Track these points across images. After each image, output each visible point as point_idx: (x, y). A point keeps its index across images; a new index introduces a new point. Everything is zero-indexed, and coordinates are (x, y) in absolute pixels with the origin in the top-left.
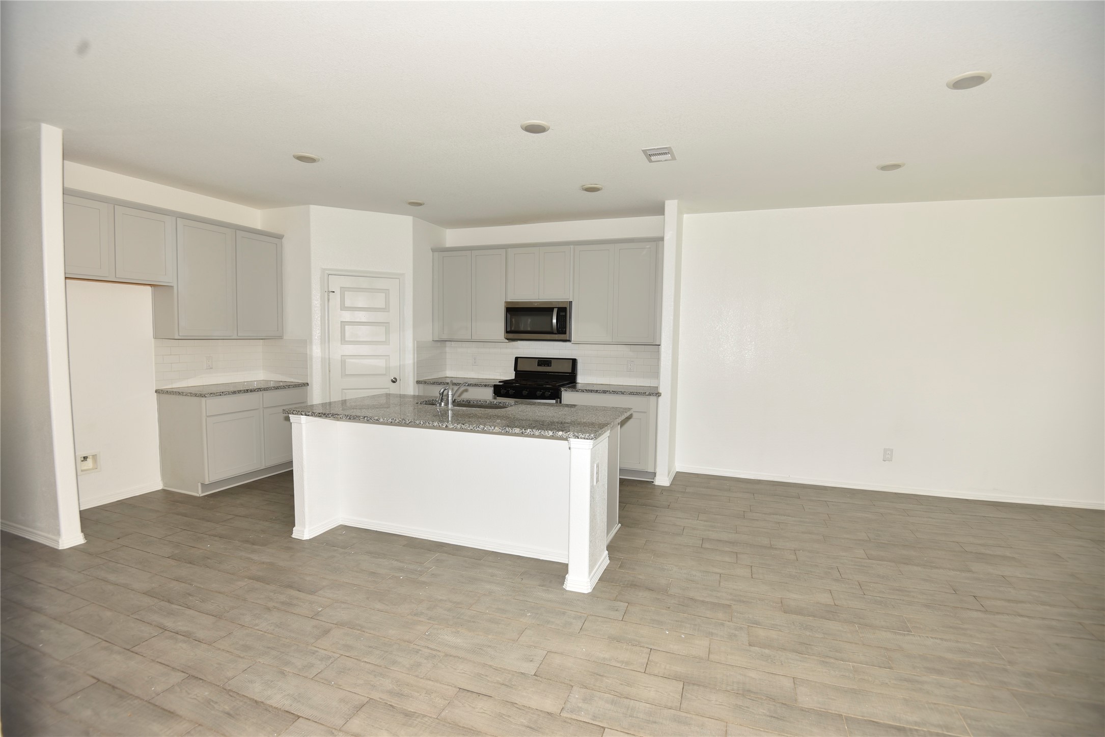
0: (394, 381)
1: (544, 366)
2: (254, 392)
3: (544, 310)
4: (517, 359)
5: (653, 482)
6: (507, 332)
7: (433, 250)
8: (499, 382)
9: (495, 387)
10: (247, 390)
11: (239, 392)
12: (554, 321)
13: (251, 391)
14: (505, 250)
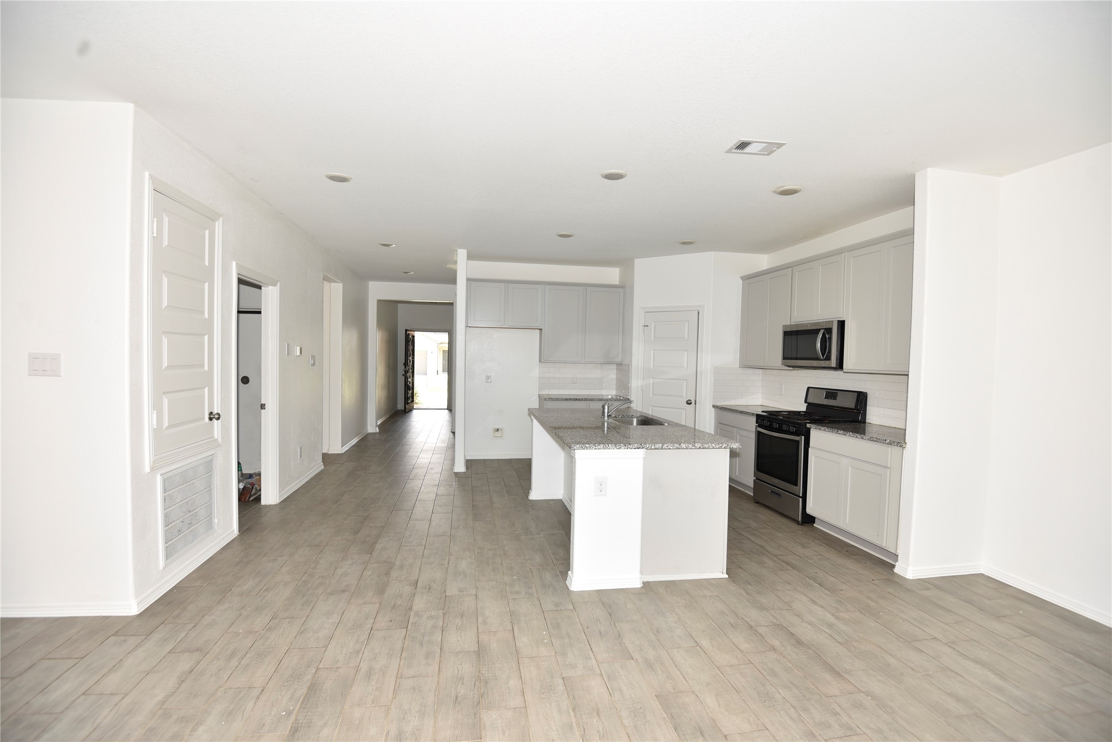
0: (689, 403)
1: (831, 399)
2: (582, 401)
3: (808, 333)
4: (809, 388)
5: (893, 566)
6: (784, 358)
7: (743, 278)
8: (762, 412)
9: (758, 417)
10: (576, 399)
11: (570, 399)
12: (818, 345)
13: (579, 400)
14: (791, 269)
